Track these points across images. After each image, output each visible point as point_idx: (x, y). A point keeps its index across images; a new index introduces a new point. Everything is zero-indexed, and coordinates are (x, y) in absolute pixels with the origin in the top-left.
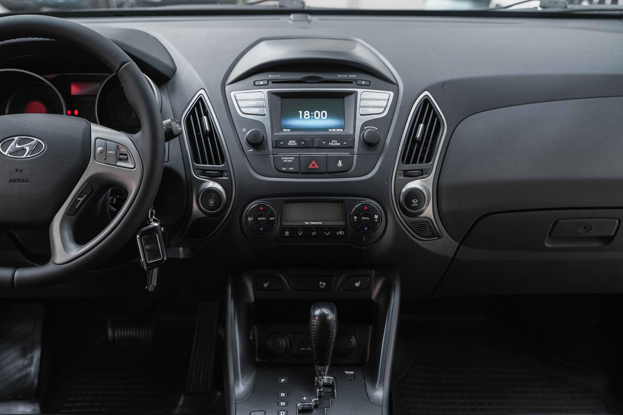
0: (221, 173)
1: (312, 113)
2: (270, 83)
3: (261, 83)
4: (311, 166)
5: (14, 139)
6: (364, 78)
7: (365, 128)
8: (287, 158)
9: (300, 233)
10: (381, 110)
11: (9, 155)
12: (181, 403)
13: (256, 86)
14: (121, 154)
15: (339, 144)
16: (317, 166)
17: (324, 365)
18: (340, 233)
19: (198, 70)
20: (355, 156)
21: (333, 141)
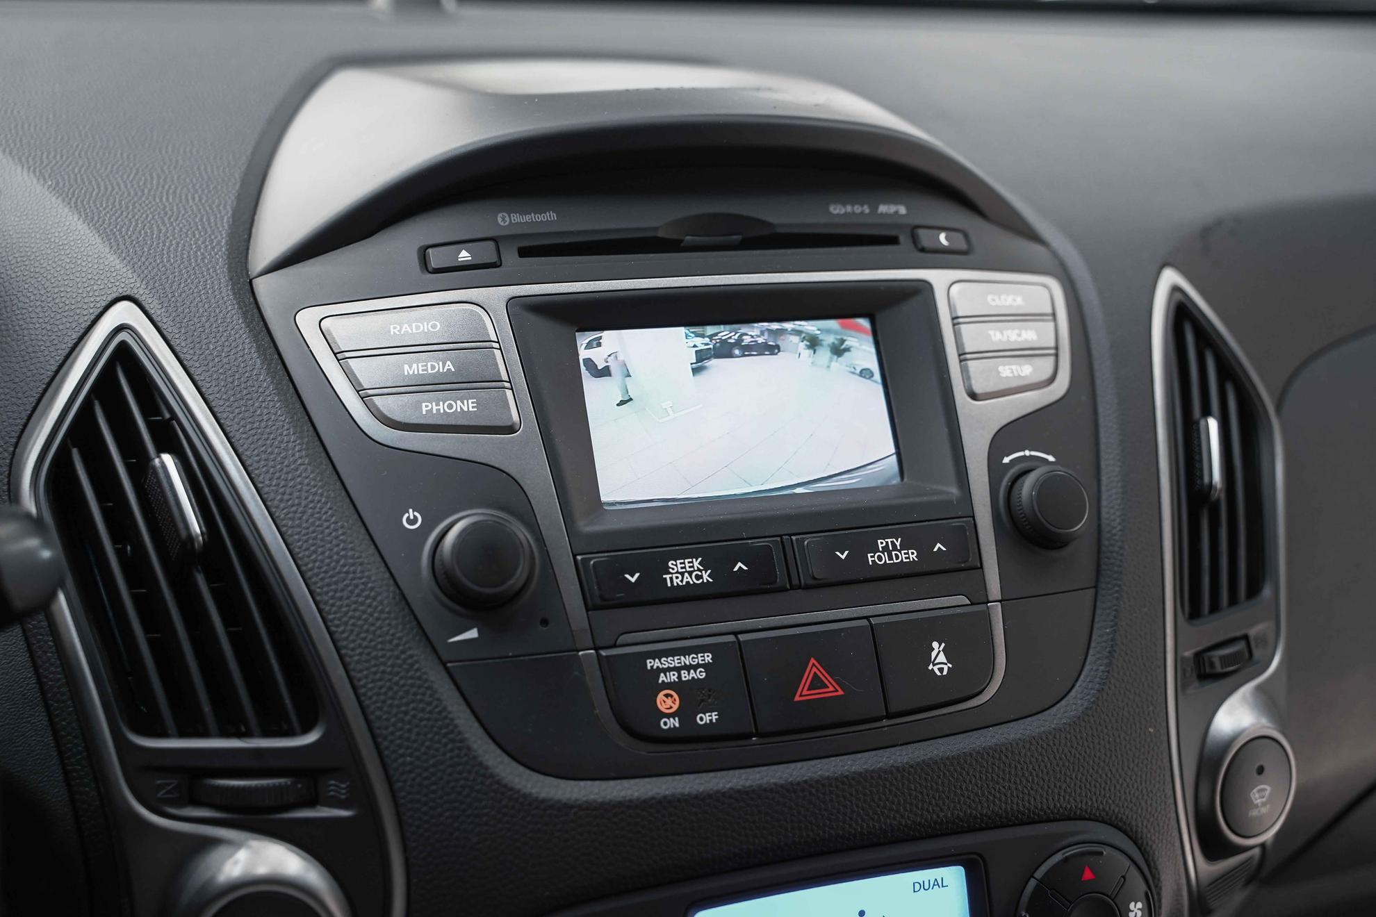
0: (306, 781)
2: (510, 257)
3: (464, 256)
4: (803, 693)
6: (941, 219)
7: (1006, 460)
8: (674, 661)
10: (1044, 367)
13: (435, 271)
15: (913, 556)
16: (832, 689)
19: (76, 202)
20: (997, 611)
21: (881, 544)
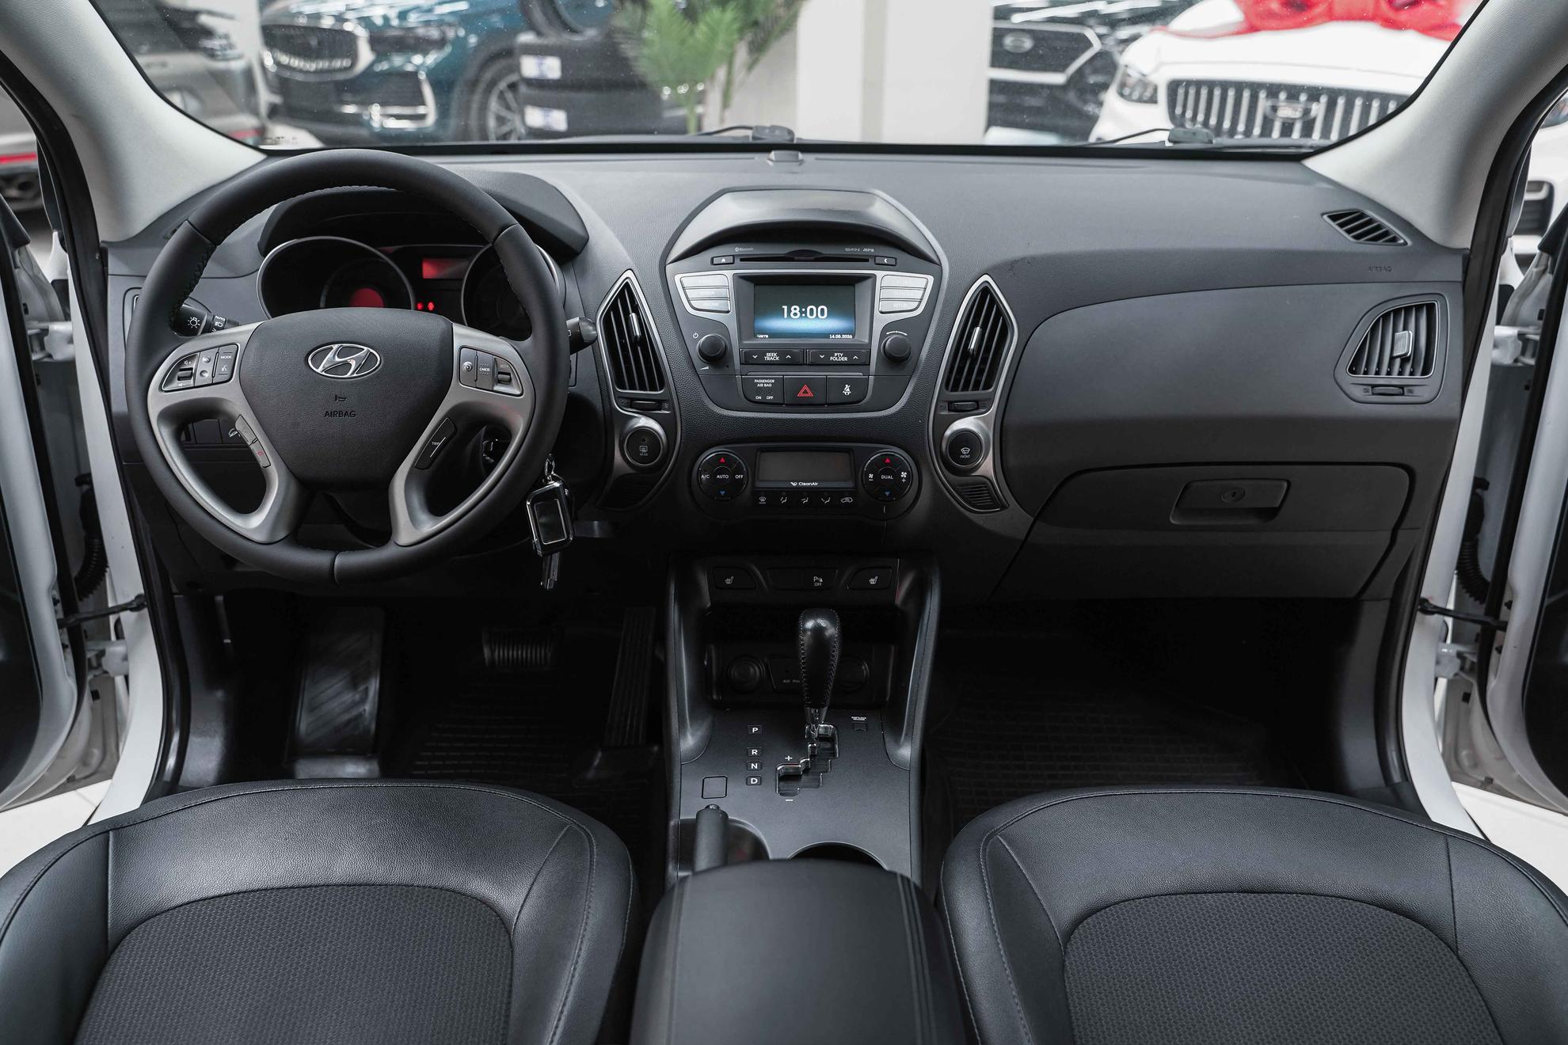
0: (659, 403)
1: (804, 310)
2: (737, 261)
3: (723, 260)
4: (801, 394)
5: (332, 348)
6: (887, 254)
7: (888, 333)
8: (763, 381)
9: (783, 500)
10: (914, 305)
11: (323, 373)
12: (596, 762)
13: (714, 265)
14: (500, 373)
15: (846, 359)
16: (810, 394)
17: (820, 707)
18: (847, 499)
19: (622, 240)
20: (871, 378)
21: (836, 354)
